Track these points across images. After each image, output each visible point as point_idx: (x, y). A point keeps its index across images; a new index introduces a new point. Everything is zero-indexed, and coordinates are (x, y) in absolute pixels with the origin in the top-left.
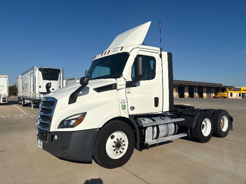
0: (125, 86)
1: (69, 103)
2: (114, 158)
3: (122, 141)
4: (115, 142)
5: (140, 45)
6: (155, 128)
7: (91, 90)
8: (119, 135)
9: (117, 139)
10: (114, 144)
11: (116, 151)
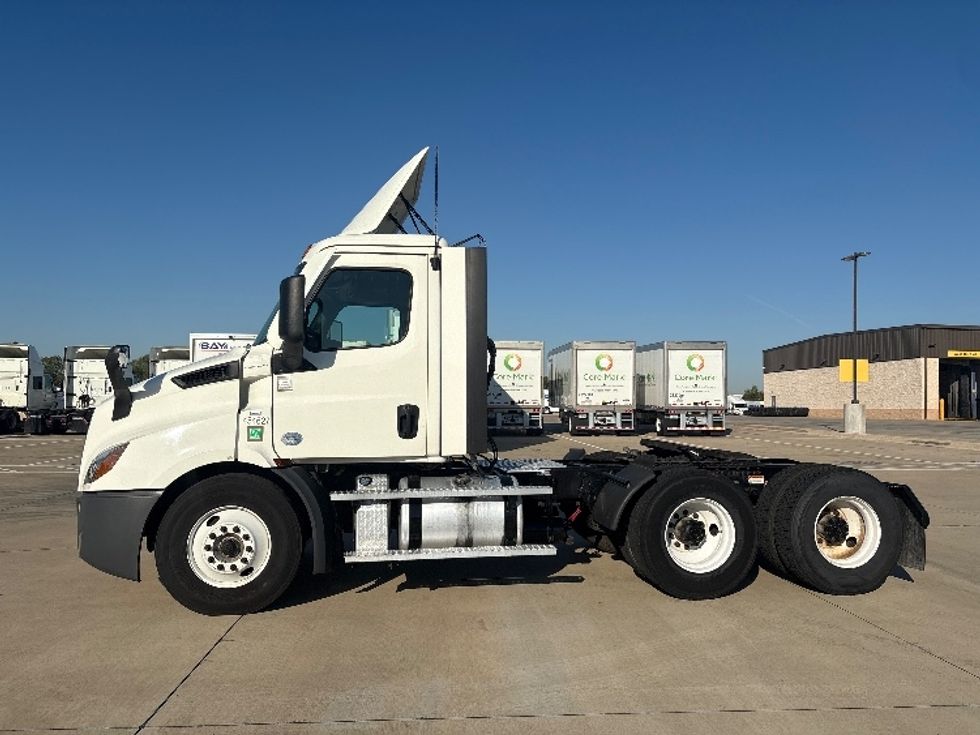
0: (268, 369)
1: (115, 418)
2: (219, 586)
3: (241, 535)
4: (212, 536)
5: (370, 233)
6: (405, 509)
7: (167, 383)
8: (234, 517)
9: (224, 529)
10: (211, 542)
11: (218, 563)
